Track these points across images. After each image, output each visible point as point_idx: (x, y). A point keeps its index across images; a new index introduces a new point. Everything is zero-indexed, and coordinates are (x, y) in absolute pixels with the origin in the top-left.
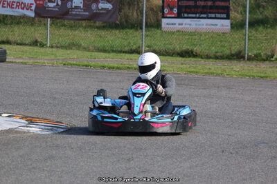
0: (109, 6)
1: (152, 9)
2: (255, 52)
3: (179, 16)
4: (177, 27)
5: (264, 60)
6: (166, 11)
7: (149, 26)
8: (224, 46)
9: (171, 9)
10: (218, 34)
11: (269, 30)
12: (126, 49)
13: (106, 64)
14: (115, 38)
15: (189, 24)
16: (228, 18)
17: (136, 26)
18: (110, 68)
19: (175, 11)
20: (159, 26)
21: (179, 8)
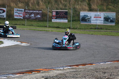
0: (40, 16)
1: (50, 17)
2: (73, 27)
3: (56, 19)
4: (55, 21)
5: (75, 29)
6: (53, 18)
7: (49, 21)
8: (66, 26)
9: (54, 17)
10: (65, 23)
11: (76, 22)
12: (44, 26)
13: (39, 30)
14: (41, 24)
15: (58, 21)
16: (67, 19)
17: (46, 21)
18: (40, 30)
19: (55, 18)
20: (51, 21)
21: (56, 17)
